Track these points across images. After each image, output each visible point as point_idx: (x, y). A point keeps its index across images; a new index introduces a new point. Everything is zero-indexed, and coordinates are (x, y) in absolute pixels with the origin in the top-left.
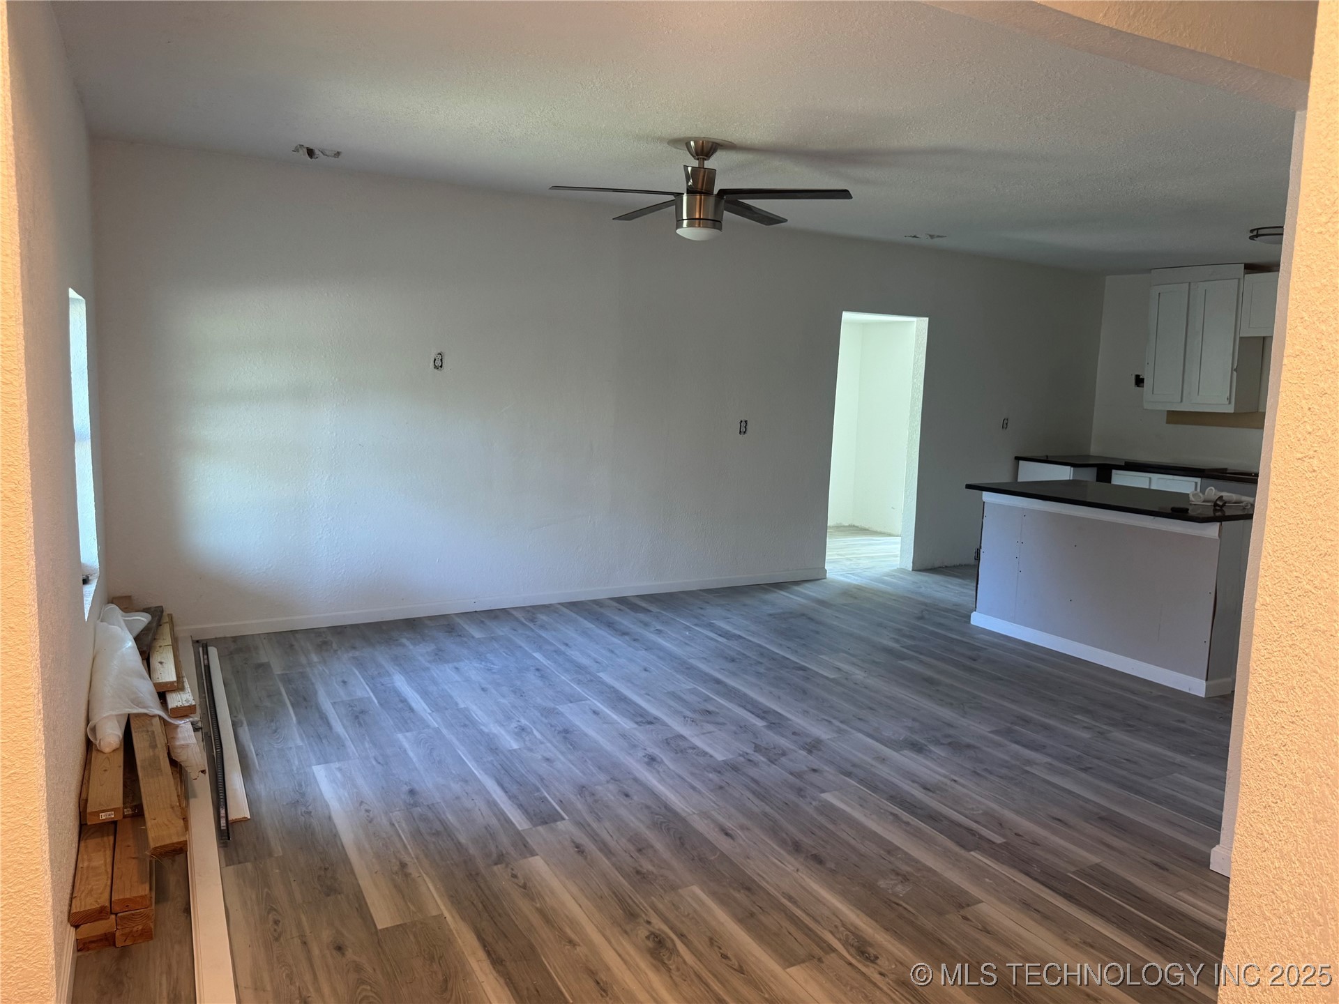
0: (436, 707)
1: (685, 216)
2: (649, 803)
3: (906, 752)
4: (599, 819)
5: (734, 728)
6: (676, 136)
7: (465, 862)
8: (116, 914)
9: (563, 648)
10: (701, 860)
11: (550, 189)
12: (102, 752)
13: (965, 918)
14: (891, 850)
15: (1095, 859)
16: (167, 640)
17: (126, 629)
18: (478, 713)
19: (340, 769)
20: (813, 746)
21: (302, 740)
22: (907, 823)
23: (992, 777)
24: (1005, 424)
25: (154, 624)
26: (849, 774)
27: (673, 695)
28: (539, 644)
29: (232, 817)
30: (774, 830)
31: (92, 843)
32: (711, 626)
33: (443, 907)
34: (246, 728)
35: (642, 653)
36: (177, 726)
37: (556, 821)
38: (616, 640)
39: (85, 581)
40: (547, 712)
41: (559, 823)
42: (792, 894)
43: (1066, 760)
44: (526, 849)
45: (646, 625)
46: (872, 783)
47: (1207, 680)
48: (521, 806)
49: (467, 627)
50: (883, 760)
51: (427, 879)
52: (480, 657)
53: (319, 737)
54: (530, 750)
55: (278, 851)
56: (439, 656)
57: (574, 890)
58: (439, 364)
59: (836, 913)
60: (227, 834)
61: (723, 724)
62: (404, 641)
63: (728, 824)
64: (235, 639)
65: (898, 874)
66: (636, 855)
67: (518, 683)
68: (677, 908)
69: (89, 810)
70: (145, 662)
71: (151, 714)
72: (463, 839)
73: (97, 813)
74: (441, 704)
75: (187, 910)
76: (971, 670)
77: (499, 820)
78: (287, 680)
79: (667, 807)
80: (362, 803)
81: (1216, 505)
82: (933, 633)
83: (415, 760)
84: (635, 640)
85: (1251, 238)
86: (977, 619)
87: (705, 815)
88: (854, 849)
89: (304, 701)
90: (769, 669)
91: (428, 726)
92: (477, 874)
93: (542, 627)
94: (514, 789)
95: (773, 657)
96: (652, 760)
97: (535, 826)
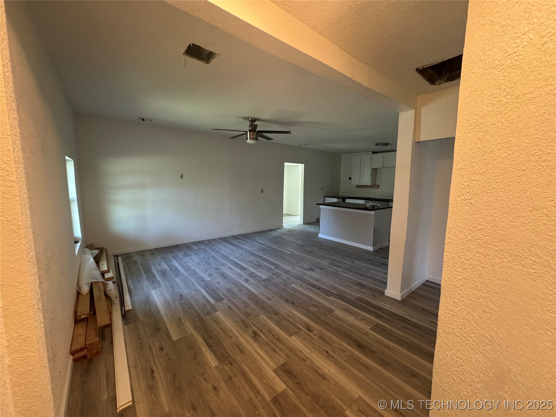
0: (186, 270)
1: (248, 137)
2: (247, 292)
3: (310, 271)
4: (234, 298)
5: (267, 269)
6: (245, 117)
7: (198, 316)
8: (87, 348)
9: (219, 250)
10: (263, 307)
11: (213, 130)
12: (83, 295)
13: (332, 316)
14: (311, 299)
15: (359, 295)
16: (105, 257)
17: (90, 255)
18: (198, 271)
19: (159, 291)
20: (287, 272)
21: (147, 282)
22: (313, 291)
23: (330, 276)
24: (322, 189)
25: (100, 253)
26: (297, 279)
27: (250, 261)
28: (213, 250)
29: (126, 309)
30: (281, 297)
31: (79, 325)
32: (257, 242)
33: (192, 331)
34: (130, 281)
35: (240, 250)
36: (108, 283)
37: (222, 300)
38: (233, 247)
39: (76, 242)
40: (217, 269)
41: (223, 301)
42: (289, 314)
43: (347, 269)
44: (216, 310)
45: (240, 243)
46: (303, 281)
47: (373, 247)
48: (212, 297)
49: (192, 246)
50: (304, 274)
51: (187, 323)
52: (197, 255)
53: (153, 281)
54: (213, 280)
55: (141, 318)
56: (186, 255)
57: (230, 320)
58: (182, 177)
59: (300, 318)
60: (125, 316)
61: (264, 268)
62: (175, 251)
63: (269, 296)
64: (126, 254)
65: (313, 305)
66: (245, 308)
67: (208, 261)
68: (259, 323)
69: (77, 315)
70: (97, 265)
71: (99, 281)
72: (197, 308)
73: (80, 316)
74: (187, 269)
75: (112, 343)
76: (320, 248)
77: (207, 302)
78: (142, 265)
79: (253, 293)
80: (166, 300)
81: (373, 206)
82: (310, 240)
83: (181, 286)
84: (238, 247)
85: (376, 145)
86: (320, 236)
87: (263, 294)
88: (302, 299)
89: (148, 271)
90: (273, 252)
91: (184, 275)
92: (202, 319)
93: (213, 245)
94: (210, 292)
95: (274, 249)
96: (247, 280)
97: (217, 302)
